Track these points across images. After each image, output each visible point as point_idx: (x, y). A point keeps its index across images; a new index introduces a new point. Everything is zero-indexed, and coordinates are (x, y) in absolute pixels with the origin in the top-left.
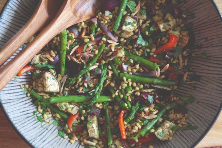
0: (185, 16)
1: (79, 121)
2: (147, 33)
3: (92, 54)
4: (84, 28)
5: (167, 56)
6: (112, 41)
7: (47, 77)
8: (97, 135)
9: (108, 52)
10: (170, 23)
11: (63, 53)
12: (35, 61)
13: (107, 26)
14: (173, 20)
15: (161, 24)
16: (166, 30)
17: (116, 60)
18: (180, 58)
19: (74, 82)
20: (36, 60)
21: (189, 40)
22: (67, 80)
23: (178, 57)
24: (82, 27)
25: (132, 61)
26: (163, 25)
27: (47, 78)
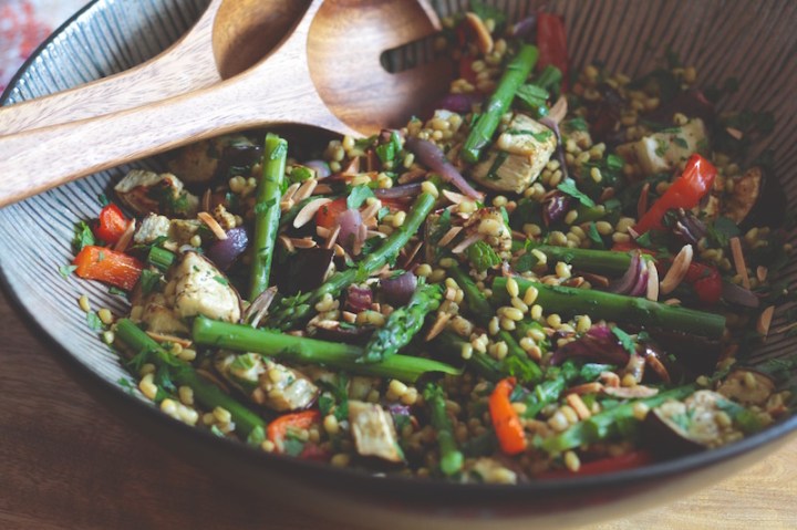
0: (737, 134)
1: (315, 432)
2: (597, 174)
3: (383, 232)
4: (353, 158)
5: (679, 224)
6: (459, 195)
7: (195, 267)
8: (391, 450)
9: (446, 228)
10: (684, 134)
11: (267, 211)
12: (151, 232)
13: (441, 146)
14: (693, 121)
15: (648, 136)
16: (670, 163)
17: (476, 249)
18: (733, 248)
19: (304, 309)
20: (157, 227)
21: (761, 182)
22: (276, 302)
23: (727, 243)
24: (346, 153)
25: (543, 258)
26: (658, 140)
27: (192, 270)
